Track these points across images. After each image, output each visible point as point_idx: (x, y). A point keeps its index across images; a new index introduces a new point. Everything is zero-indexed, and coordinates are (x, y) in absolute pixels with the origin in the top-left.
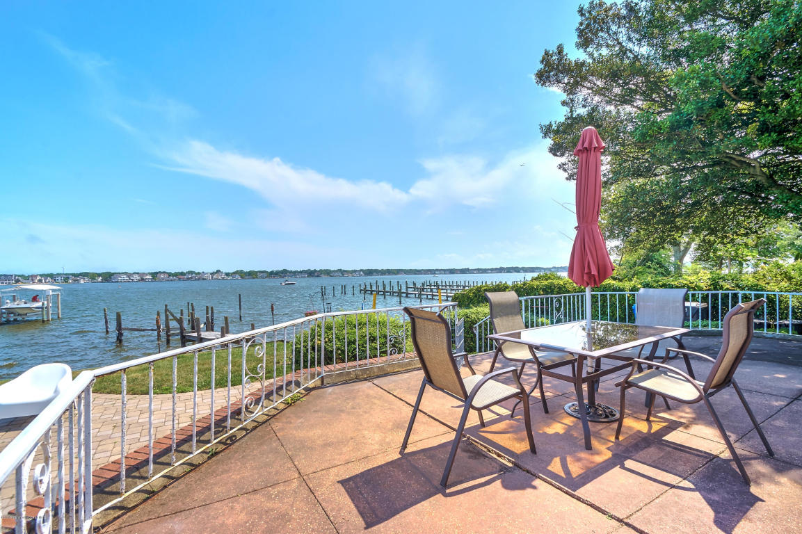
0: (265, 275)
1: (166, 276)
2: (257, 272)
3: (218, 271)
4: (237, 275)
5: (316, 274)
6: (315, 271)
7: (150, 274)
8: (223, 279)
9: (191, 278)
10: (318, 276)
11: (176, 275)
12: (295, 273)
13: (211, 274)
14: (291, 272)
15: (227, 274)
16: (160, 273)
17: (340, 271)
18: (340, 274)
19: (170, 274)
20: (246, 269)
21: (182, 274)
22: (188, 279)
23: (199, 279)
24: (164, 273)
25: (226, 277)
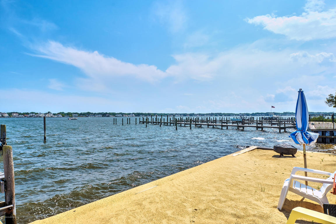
0: (77, 115)
1: (17, 114)
2: (72, 113)
3: (49, 112)
4: (60, 115)
5: (107, 115)
6: (106, 113)
7: (7, 113)
8: (52, 117)
9: (33, 116)
10: (108, 116)
11: (23, 114)
12: (95, 114)
13: (44, 114)
14: (92, 114)
15: (54, 114)
16: (14, 113)
17: (121, 113)
18: (121, 115)
19: (20, 114)
20: (66, 112)
21: (27, 114)
22: (30, 116)
23: (37, 117)
24: (17, 113)
25: (54, 116)
